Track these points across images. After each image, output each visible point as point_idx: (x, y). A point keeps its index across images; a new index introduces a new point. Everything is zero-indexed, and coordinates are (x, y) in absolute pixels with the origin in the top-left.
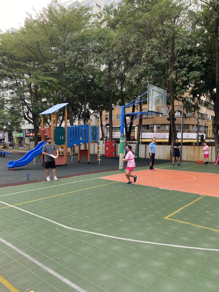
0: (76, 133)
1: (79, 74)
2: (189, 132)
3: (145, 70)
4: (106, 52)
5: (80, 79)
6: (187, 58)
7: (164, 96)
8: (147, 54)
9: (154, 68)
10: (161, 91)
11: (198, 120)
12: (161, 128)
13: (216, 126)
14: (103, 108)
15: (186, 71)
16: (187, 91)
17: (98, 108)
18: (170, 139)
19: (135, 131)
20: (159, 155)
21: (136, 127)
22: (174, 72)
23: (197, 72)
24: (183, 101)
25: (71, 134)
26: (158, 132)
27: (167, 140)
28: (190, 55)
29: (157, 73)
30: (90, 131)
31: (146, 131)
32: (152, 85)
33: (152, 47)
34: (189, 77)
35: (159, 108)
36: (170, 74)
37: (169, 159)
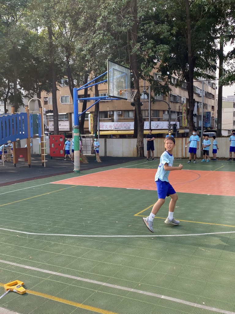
0: (9, 125)
1: (5, 39)
2: (159, 120)
3: (100, 41)
4: (45, 10)
5: (8, 47)
6: (154, 26)
7: (127, 77)
8: (103, 19)
9: (113, 38)
10: (123, 70)
11: (169, 105)
12: (123, 116)
13: (190, 113)
14: (41, 88)
15: (153, 44)
16: (155, 67)
17: (34, 88)
18: (136, 130)
19: (88, 120)
20: (123, 152)
21: (90, 115)
22: (139, 44)
23: (166, 46)
24: (150, 81)
25: (2, 126)
26: (119, 120)
27: (132, 132)
28: (156, 24)
29: (116, 43)
30: (30, 121)
31: (104, 120)
32: (113, 63)
33: (109, 11)
34: (156, 51)
35: (122, 92)
36: (134, 46)
37: (136, 156)
